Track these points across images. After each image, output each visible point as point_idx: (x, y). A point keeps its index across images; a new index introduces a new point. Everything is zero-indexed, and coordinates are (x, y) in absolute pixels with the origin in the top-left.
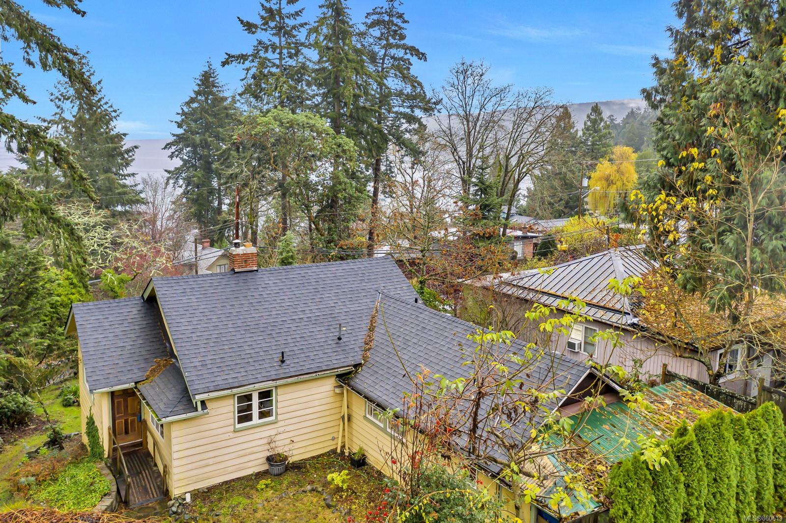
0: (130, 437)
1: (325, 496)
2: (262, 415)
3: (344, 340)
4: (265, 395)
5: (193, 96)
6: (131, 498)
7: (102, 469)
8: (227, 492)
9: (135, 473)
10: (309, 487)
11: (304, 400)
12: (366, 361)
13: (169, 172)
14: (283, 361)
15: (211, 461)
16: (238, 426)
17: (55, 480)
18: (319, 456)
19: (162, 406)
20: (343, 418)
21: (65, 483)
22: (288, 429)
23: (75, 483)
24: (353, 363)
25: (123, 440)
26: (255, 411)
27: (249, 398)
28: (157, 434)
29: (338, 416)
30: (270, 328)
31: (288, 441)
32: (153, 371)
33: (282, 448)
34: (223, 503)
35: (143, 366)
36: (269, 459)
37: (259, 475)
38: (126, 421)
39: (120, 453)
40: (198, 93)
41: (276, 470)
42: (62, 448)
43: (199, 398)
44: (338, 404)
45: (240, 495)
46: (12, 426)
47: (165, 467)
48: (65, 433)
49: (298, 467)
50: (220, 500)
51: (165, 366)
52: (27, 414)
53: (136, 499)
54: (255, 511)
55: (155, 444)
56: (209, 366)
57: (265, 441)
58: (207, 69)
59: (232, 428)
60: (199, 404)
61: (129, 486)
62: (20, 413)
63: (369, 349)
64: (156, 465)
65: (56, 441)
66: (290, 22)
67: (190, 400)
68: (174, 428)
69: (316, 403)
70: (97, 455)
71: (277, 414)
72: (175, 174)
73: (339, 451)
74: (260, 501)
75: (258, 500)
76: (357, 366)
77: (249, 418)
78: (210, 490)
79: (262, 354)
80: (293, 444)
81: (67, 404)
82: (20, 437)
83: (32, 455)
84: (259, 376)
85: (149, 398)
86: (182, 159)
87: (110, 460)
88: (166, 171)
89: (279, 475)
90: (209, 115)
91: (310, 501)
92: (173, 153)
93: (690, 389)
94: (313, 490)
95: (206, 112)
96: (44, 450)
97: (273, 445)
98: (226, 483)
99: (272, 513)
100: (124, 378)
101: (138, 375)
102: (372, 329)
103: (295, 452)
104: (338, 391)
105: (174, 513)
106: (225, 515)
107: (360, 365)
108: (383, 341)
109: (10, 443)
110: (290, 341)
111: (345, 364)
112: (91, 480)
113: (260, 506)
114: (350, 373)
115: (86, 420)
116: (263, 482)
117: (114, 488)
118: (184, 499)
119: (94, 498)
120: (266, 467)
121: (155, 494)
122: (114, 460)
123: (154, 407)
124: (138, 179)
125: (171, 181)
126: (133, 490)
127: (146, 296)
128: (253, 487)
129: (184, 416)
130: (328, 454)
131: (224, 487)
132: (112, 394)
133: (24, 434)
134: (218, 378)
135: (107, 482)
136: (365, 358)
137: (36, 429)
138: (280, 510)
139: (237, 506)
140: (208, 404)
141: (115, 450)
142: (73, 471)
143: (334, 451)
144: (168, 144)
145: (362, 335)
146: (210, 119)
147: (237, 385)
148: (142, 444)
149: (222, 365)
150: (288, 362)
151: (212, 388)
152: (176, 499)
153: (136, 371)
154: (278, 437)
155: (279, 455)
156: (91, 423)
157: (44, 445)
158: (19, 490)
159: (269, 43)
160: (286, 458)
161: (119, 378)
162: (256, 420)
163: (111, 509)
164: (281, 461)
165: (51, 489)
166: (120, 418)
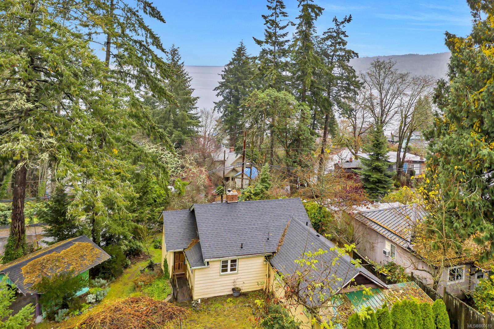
0: (179, 271)
1: (253, 309)
2: (232, 270)
3: (270, 240)
4: (234, 261)
5: (231, 61)
6: (178, 297)
7: (168, 283)
8: (215, 301)
9: (181, 287)
10: (247, 305)
11: (250, 265)
12: (278, 251)
13: (216, 103)
14: (242, 248)
15: (209, 287)
16: (222, 273)
17: (151, 285)
18: (255, 291)
19: (192, 262)
20: (266, 275)
21: (154, 288)
22: (242, 277)
23: (158, 288)
24: (272, 251)
25: (177, 272)
26: (229, 268)
27: (227, 262)
28: (190, 272)
29: (265, 274)
30: (239, 231)
31: (242, 283)
32: (191, 244)
33: (239, 285)
34: (212, 305)
35: (187, 241)
36: (233, 289)
37: (229, 296)
38: (179, 264)
39: (176, 277)
40: (234, 60)
41: (236, 295)
42: (153, 270)
43: (206, 260)
44: (265, 269)
45: (219, 303)
46: (134, 256)
47: (192, 286)
48: (155, 262)
49: (245, 295)
50: (212, 304)
51: (195, 243)
52: (140, 251)
53: (180, 298)
54: (224, 311)
55: (189, 276)
56: (212, 247)
57: (232, 281)
58: (240, 46)
59: (219, 274)
60: (206, 263)
61: (178, 292)
62: (137, 250)
63: (280, 245)
64: (189, 285)
65: (151, 266)
66: (281, 39)
67: (203, 261)
68: (196, 271)
69: (255, 267)
70: (167, 277)
71: (238, 270)
72: (219, 105)
73: (264, 290)
74: (227, 307)
75: (226, 306)
76: (274, 253)
77: (226, 270)
78: (208, 299)
79: (234, 243)
80: (244, 284)
81: (156, 247)
82: (137, 262)
83: (142, 271)
84: (231, 253)
85: (188, 257)
86: (223, 96)
87: (172, 280)
88: (214, 102)
89: (237, 297)
90: (239, 72)
91: (247, 310)
92: (218, 93)
93: (416, 287)
94: (249, 306)
95: (238, 71)
96: (146, 270)
97: (235, 283)
98: (215, 297)
99: (231, 313)
100: (179, 247)
101: (185, 246)
102: (283, 236)
103: (243, 288)
104: (265, 263)
105: (194, 306)
106: (213, 311)
107: (275, 252)
108: (287, 243)
109: (134, 264)
110: (246, 238)
111: (269, 252)
112: (164, 287)
113: (226, 309)
114: (270, 256)
115: (164, 260)
116: (229, 299)
117: (172, 292)
118: (198, 301)
119: (164, 295)
120: (231, 293)
121: (187, 297)
122: (173, 280)
123: (190, 262)
124: (199, 110)
125: (216, 109)
126: (179, 294)
127: (191, 210)
128: (225, 301)
129: (200, 267)
130: (259, 291)
131: (214, 299)
132: (175, 253)
133: (138, 260)
134: (215, 253)
135: (170, 289)
136: (278, 250)
137: (143, 259)
138: (234, 313)
139: (218, 308)
140: (210, 263)
141: (174, 275)
142: (158, 282)
143: (262, 290)
144: (216, 88)
145: (279, 238)
146: (240, 75)
147: (221, 256)
148: (185, 274)
149: (217, 247)
150: (244, 248)
151: (212, 257)
152: (195, 301)
153: (184, 244)
154: (238, 280)
155: (237, 288)
156: (166, 261)
157: (147, 267)
158: (137, 287)
159: (269, 50)
160: (240, 290)
161: (178, 246)
162: (229, 271)
163: (170, 301)
164: (238, 291)
165: (149, 288)
166: (176, 262)
